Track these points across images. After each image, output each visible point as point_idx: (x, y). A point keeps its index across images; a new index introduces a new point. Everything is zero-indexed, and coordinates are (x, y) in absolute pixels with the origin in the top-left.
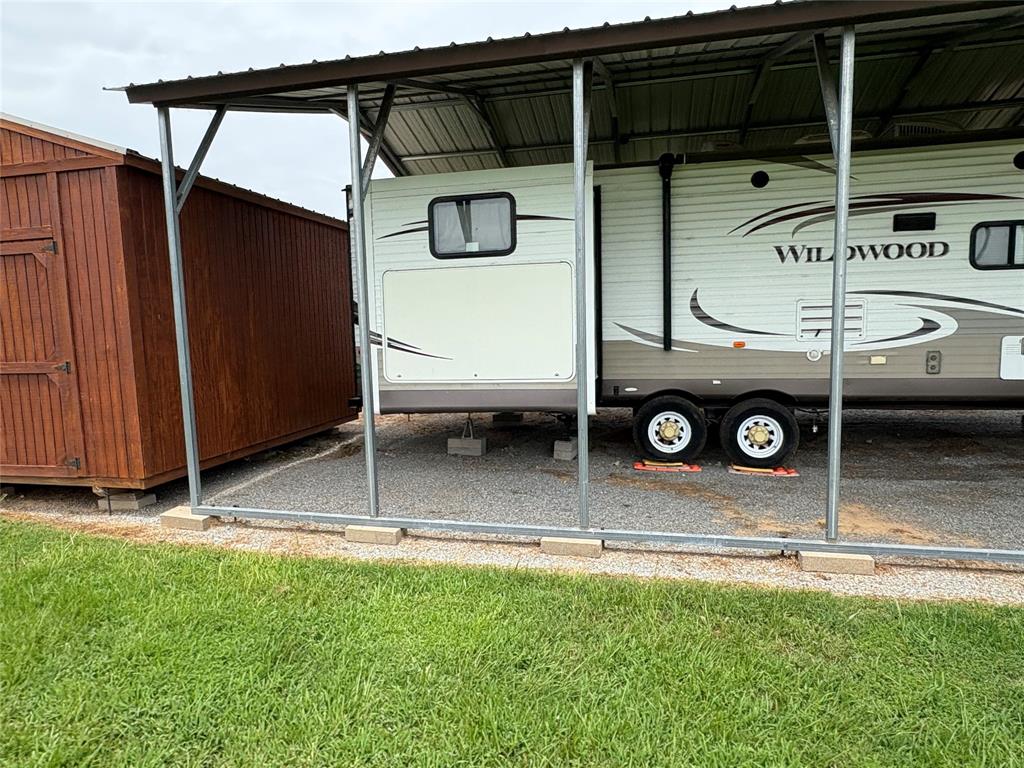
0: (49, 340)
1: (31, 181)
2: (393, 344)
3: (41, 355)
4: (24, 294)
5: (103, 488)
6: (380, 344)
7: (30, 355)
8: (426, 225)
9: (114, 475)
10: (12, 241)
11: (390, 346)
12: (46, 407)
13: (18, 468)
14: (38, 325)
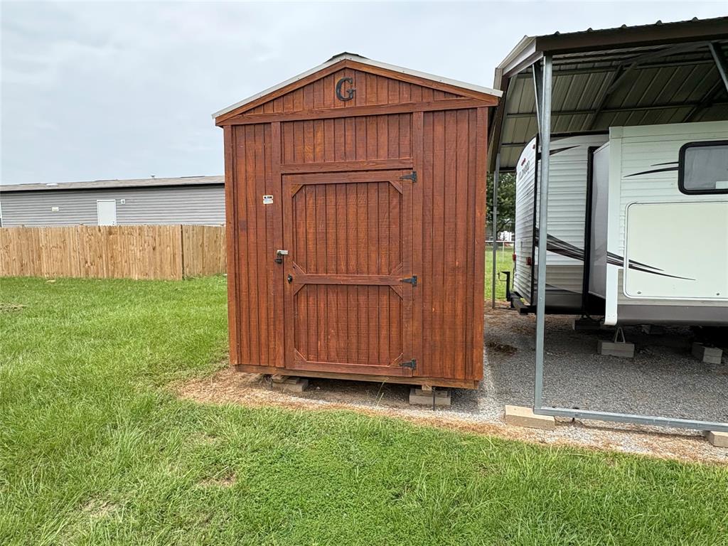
0: (394, 256)
1: (393, 120)
2: (634, 265)
3: (385, 269)
4: (374, 217)
5: (433, 387)
6: (622, 265)
7: (373, 268)
8: (677, 165)
9: (450, 376)
10: (367, 171)
11: (631, 267)
12: (384, 314)
13: (348, 367)
14: (384, 243)
